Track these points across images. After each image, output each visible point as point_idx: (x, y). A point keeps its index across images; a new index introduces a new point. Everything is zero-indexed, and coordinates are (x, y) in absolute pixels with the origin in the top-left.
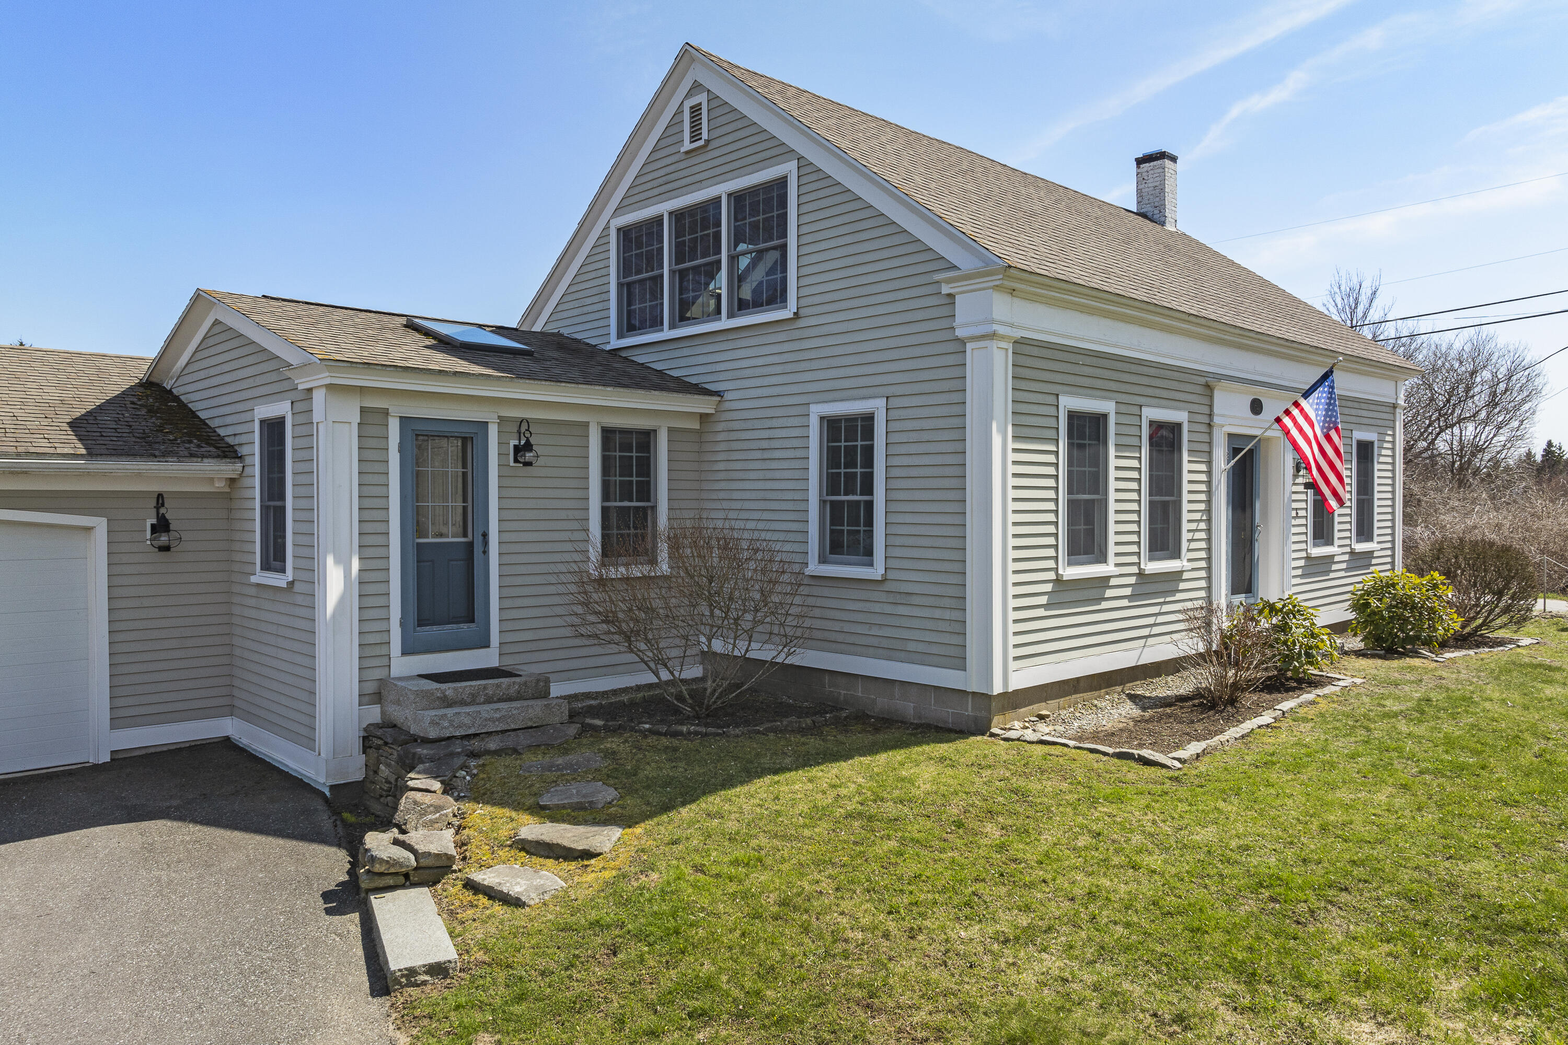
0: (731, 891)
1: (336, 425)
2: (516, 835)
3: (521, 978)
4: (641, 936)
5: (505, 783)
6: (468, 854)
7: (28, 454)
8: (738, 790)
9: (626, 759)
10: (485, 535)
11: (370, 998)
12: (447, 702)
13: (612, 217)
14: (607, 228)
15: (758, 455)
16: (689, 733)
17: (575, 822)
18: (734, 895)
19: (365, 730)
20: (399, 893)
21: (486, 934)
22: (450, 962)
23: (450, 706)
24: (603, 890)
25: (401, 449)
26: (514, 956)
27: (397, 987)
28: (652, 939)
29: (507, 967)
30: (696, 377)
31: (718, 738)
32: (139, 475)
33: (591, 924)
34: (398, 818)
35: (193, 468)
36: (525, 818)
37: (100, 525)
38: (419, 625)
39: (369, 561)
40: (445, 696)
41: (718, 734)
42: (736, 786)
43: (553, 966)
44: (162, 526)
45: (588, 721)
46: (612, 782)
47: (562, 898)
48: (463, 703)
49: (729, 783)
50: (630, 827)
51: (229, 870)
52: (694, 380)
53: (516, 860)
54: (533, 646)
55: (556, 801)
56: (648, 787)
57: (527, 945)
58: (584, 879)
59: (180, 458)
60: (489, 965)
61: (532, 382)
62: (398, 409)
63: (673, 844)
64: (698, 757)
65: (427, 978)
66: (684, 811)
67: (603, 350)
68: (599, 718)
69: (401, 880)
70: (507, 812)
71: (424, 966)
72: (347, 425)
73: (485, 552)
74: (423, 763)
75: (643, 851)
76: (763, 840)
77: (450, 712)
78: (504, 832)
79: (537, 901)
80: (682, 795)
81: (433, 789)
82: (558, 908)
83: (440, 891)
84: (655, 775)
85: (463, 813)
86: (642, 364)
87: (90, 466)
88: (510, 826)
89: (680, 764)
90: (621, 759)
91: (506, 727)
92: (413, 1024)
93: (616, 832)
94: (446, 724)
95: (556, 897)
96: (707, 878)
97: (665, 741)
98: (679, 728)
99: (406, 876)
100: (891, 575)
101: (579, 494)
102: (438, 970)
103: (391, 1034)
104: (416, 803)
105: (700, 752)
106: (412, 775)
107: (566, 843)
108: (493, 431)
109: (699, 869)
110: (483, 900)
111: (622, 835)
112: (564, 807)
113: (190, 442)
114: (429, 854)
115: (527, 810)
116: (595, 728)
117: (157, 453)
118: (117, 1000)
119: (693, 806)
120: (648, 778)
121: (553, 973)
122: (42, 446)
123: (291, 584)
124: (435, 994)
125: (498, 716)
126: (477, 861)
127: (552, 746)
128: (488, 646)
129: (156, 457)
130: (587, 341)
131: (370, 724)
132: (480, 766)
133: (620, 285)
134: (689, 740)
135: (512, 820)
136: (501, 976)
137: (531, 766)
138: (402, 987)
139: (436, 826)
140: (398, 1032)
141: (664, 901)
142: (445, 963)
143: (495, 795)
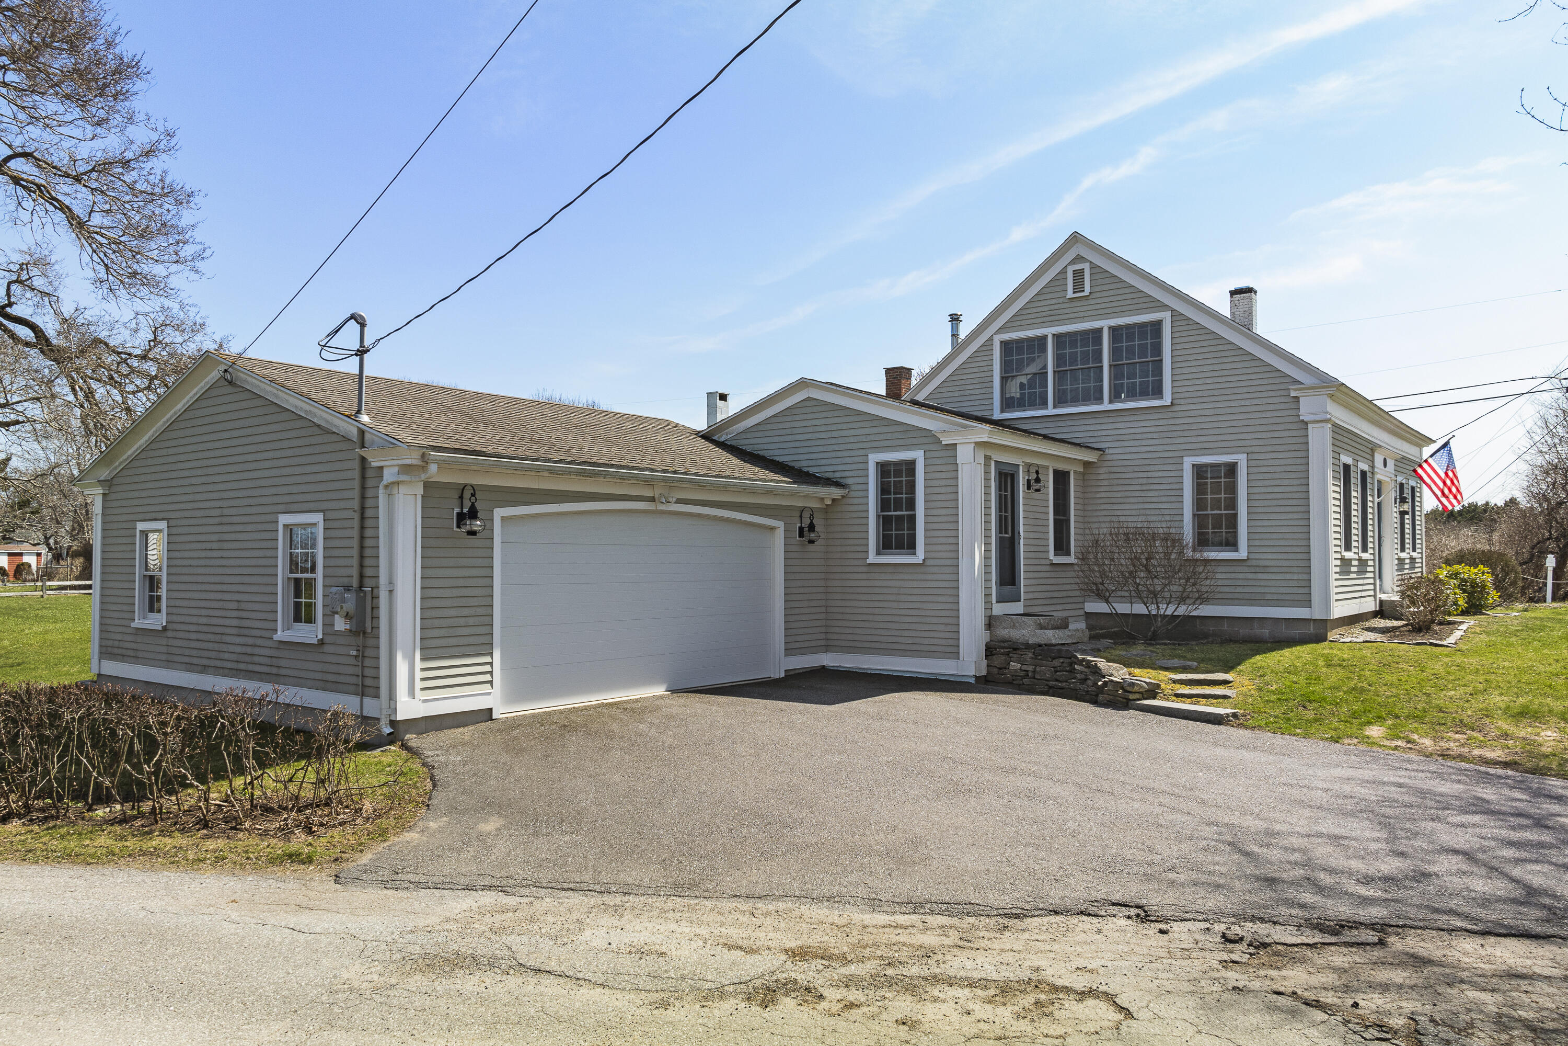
1: (977, 465)
2: (1171, 678)
10: (1019, 533)
13: (995, 333)
14: (990, 340)
15: (1138, 487)
19: (987, 645)
20: (1145, 701)
25: (995, 480)
26: (1261, 710)
37: (780, 524)
44: (810, 528)
60: (1255, 713)
62: (994, 456)
65: (1232, 718)
73: (1019, 543)
79: (1234, 696)
82: (1249, 697)
83: (1164, 700)
95: (1239, 695)
99: (1142, 694)
100: (1252, 556)
101: (1046, 510)
104: (1107, 665)
108: (1021, 470)
110: (1199, 699)
112: (1177, 668)
123: (924, 560)
128: (1020, 601)
131: (988, 642)
133: (1002, 378)
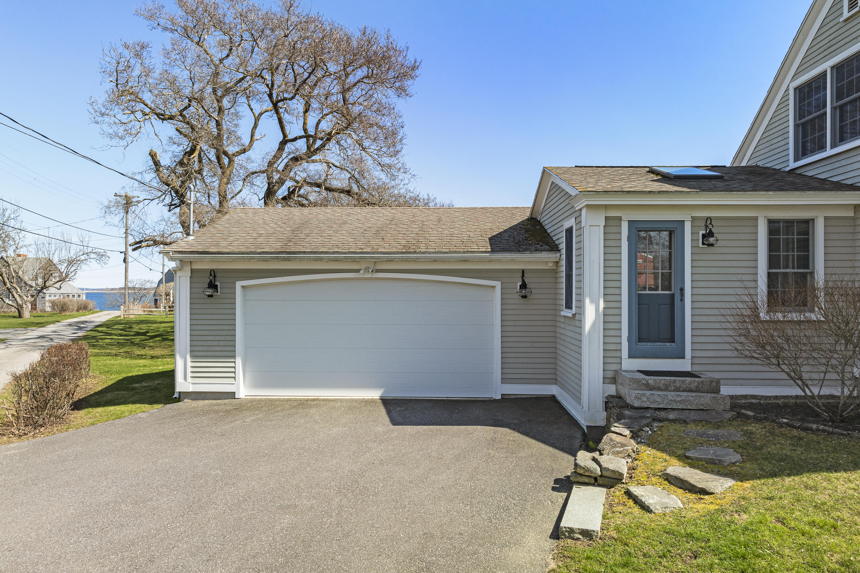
0: (800, 542)
1: (591, 227)
2: (665, 470)
3: (630, 554)
4: (716, 551)
5: (669, 439)
6: (633, 475)
7: (468, 252)
8: (839, 474)
9: (758, 438)
10: (682, 290)
11: (548, 539)
12: (649, 387)
13: (791, 82)
14: (787, 90)
16: (818, 430)
17: (705, 470)
18: (802, 545)
19: (606, 398)
20: (590, 488)
21: (623, 523)
22: (594, 531)
23: (651, 390)
24: (704, 516)
25: (629, 239)
26: (631, 539)
27: (563, 537)
28: (723, 556)
29: (625, 544)
30: (851, 180)
31: (841, 437)
32: (512, 261)
33: (687, 534)
34: (600, 446)
35: (536, 256)
36: (674, 461)
37: (498, 284)
38: (639, 342)
39: (609, 303)
40: (648, 383)
41: (842, 434)
42: (840, 472)
43: (652, 552)
44: (524, 286)
45: (743, 411)
46: (740, 450)
47: (678, 515)
48: (659, 389)
49: (835, 468)
50: (742, 481)
51: (520, 457)
52: (849, 182)
53: (661, 485)
54: (716, 361)
55: (696, 455)
56: (766, 459)
57: (642, 535)
58: (695, 506)
59: (531, 251)
60: (616, 540)
61: (712, 193)
62: (627, 216)
63: (767, 499)
64: (817, 447)
65: (580, 537)
66: (788, 480)
67: (784, 172)
68: (752, 411)
69: (593, 481)
70: (665, 456)
71: (579, 529)
72: (598, 227)
73: (682, 300)
74: (625, 419)
75: (744, 498)
76: (845, 514)
77: (648, 393)
78: (659, 467)
79: (660, 511)
80: (790, 469)
81: (624, 434)
82: (671, 519)
83: (612, 492)
84: (775, 452)
85: (639, 452)
86: (812, 176)
87: (491, 257)
88: (664, 464)
89: (798, 449)
90: (755, 438)
91: (685, 407)
92: (562, 559)
93: (730, 483)
94: (645, 399)
95: (673, 512)
96: (785, 528)
97: (795, 432)
98: (810, 425)
99: (596, 479)
101: (751, 264)
102: (587, 534)
103: (548, 560)
104: (611, 439)
105: (820, 444)
106: (616, 424)
107: (692, 481)
108: (688, 227)
109: (781, 520)
110: (631, 503)
111: (734, 485)
112: (701, 460)
113: (538, 244)
114: (608, 469)
115: (677, 457)
116: (747, 417)
117: (521, 250)
118: (444, 503)
119: (797, 478)
120: (769, 453)
121: (650, 557)
122: (475, 248)
123: (574, 315)
124: (581, 547)
125: (679, 399)
126: (637, 481)
127: (711, 423)
128: (684, 358)
129: (520, 251)
130: (774, 167)
131: (609, 395)
132: (659, 426)
133: (796, 126)
134: (815, 435)
135: (666, 461)
136: (620, 548)
137: (690, 432)
138: (566, 538)
139: (620, 455)
140: (553, 561)
141: (744, 534)
142: (591, 531)
143: (661, 445)
